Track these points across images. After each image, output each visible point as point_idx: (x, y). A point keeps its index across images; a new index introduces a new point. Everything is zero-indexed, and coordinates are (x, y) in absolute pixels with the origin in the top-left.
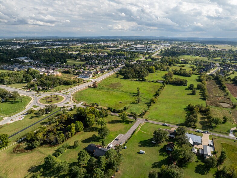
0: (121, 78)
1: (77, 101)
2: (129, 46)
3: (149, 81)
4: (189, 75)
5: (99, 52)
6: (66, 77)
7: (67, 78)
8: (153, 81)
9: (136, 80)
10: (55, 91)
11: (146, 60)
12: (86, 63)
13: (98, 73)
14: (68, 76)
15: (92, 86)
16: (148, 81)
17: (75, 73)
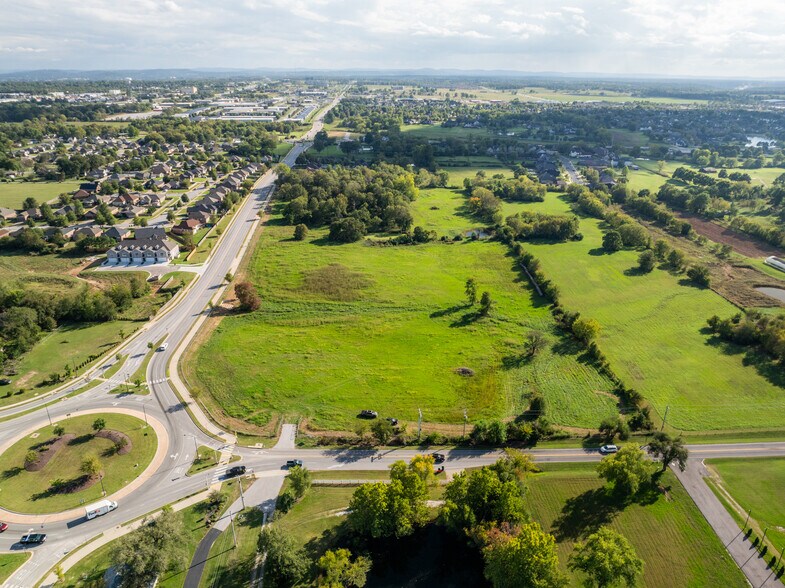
0: (319, 242)
1: (250, 428)
2: (190, 104)
3: (443, 239)
4: (538, 195)
5: (88, 134)
6: (32, 273)
7: (40, 280)
8: (457, 238)
9: (394, 243)
10: (45, 384)
11: (319, 150)
12: (83, 186)
13: (195, 232)
14: (36, 269)
15: (229, 306)
16: (439, 237)
17: (68, 246)
